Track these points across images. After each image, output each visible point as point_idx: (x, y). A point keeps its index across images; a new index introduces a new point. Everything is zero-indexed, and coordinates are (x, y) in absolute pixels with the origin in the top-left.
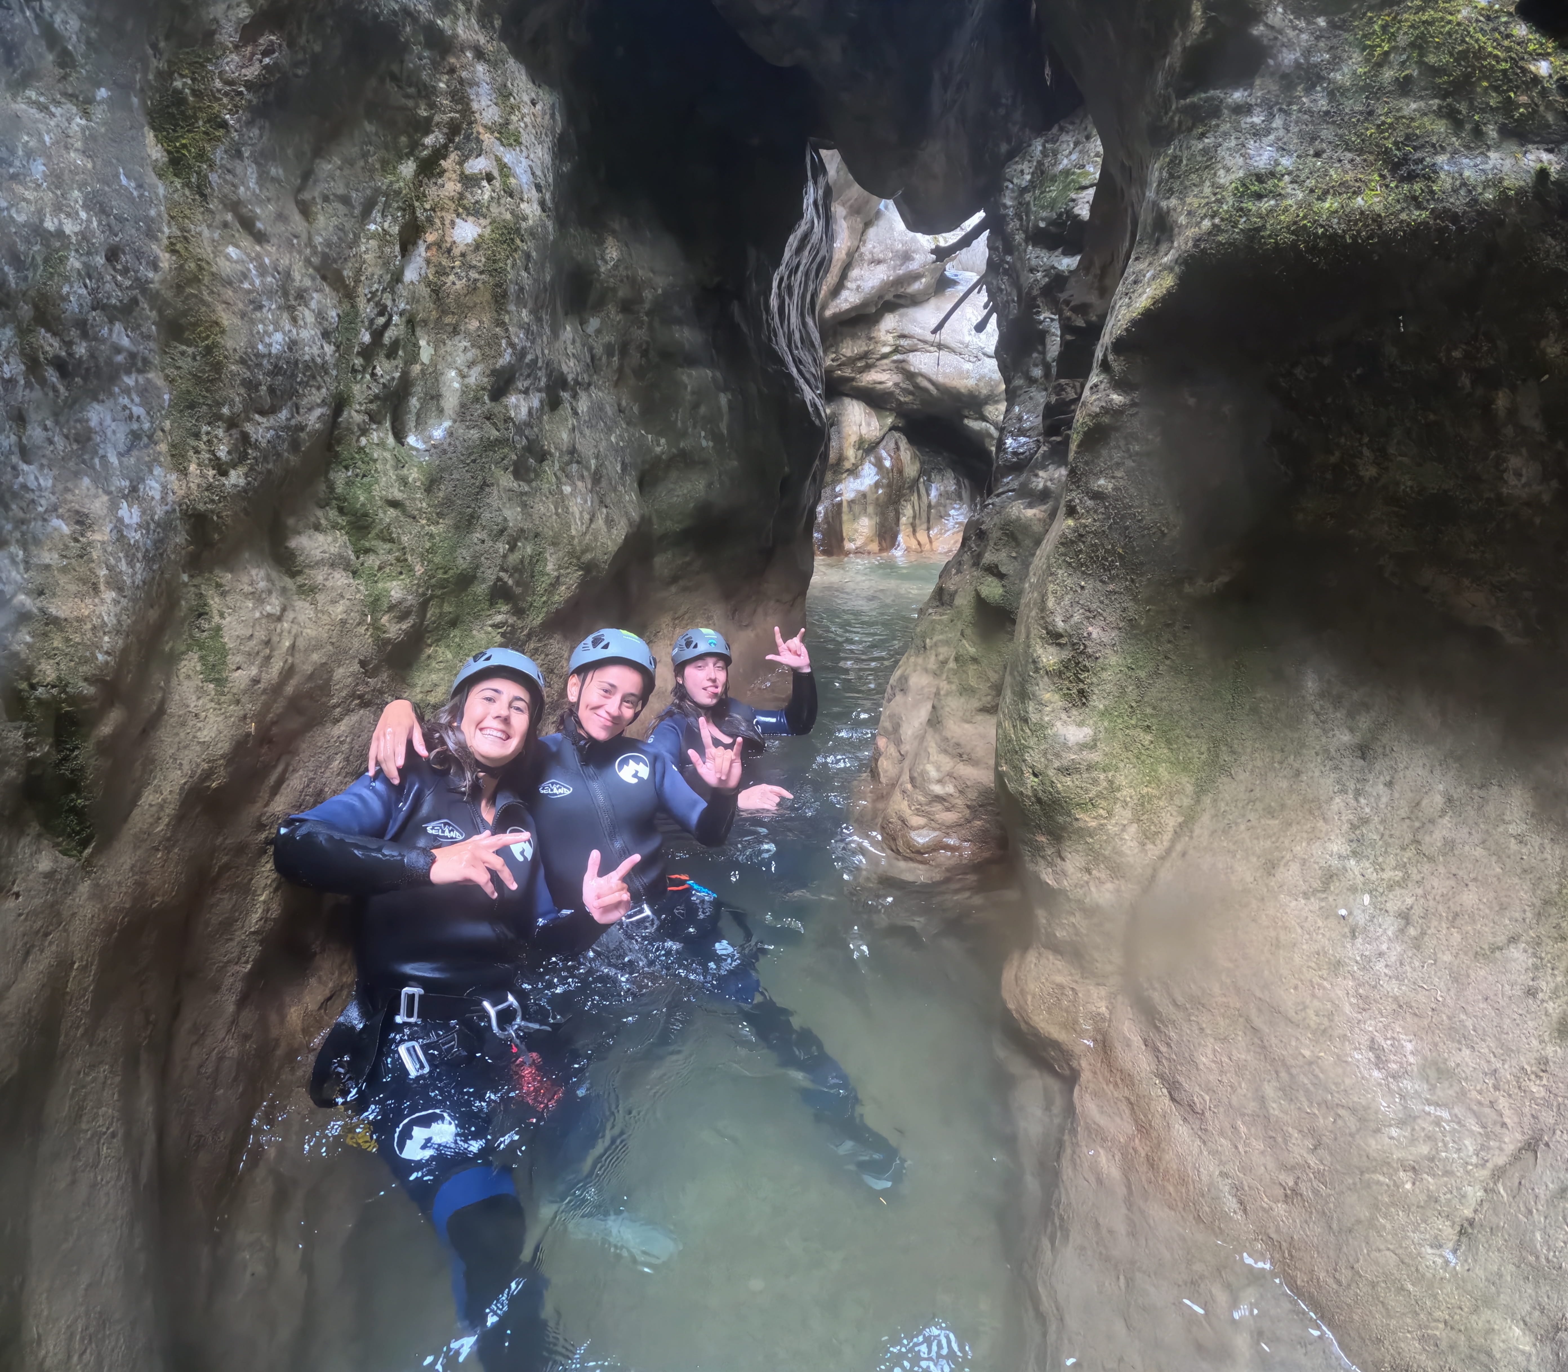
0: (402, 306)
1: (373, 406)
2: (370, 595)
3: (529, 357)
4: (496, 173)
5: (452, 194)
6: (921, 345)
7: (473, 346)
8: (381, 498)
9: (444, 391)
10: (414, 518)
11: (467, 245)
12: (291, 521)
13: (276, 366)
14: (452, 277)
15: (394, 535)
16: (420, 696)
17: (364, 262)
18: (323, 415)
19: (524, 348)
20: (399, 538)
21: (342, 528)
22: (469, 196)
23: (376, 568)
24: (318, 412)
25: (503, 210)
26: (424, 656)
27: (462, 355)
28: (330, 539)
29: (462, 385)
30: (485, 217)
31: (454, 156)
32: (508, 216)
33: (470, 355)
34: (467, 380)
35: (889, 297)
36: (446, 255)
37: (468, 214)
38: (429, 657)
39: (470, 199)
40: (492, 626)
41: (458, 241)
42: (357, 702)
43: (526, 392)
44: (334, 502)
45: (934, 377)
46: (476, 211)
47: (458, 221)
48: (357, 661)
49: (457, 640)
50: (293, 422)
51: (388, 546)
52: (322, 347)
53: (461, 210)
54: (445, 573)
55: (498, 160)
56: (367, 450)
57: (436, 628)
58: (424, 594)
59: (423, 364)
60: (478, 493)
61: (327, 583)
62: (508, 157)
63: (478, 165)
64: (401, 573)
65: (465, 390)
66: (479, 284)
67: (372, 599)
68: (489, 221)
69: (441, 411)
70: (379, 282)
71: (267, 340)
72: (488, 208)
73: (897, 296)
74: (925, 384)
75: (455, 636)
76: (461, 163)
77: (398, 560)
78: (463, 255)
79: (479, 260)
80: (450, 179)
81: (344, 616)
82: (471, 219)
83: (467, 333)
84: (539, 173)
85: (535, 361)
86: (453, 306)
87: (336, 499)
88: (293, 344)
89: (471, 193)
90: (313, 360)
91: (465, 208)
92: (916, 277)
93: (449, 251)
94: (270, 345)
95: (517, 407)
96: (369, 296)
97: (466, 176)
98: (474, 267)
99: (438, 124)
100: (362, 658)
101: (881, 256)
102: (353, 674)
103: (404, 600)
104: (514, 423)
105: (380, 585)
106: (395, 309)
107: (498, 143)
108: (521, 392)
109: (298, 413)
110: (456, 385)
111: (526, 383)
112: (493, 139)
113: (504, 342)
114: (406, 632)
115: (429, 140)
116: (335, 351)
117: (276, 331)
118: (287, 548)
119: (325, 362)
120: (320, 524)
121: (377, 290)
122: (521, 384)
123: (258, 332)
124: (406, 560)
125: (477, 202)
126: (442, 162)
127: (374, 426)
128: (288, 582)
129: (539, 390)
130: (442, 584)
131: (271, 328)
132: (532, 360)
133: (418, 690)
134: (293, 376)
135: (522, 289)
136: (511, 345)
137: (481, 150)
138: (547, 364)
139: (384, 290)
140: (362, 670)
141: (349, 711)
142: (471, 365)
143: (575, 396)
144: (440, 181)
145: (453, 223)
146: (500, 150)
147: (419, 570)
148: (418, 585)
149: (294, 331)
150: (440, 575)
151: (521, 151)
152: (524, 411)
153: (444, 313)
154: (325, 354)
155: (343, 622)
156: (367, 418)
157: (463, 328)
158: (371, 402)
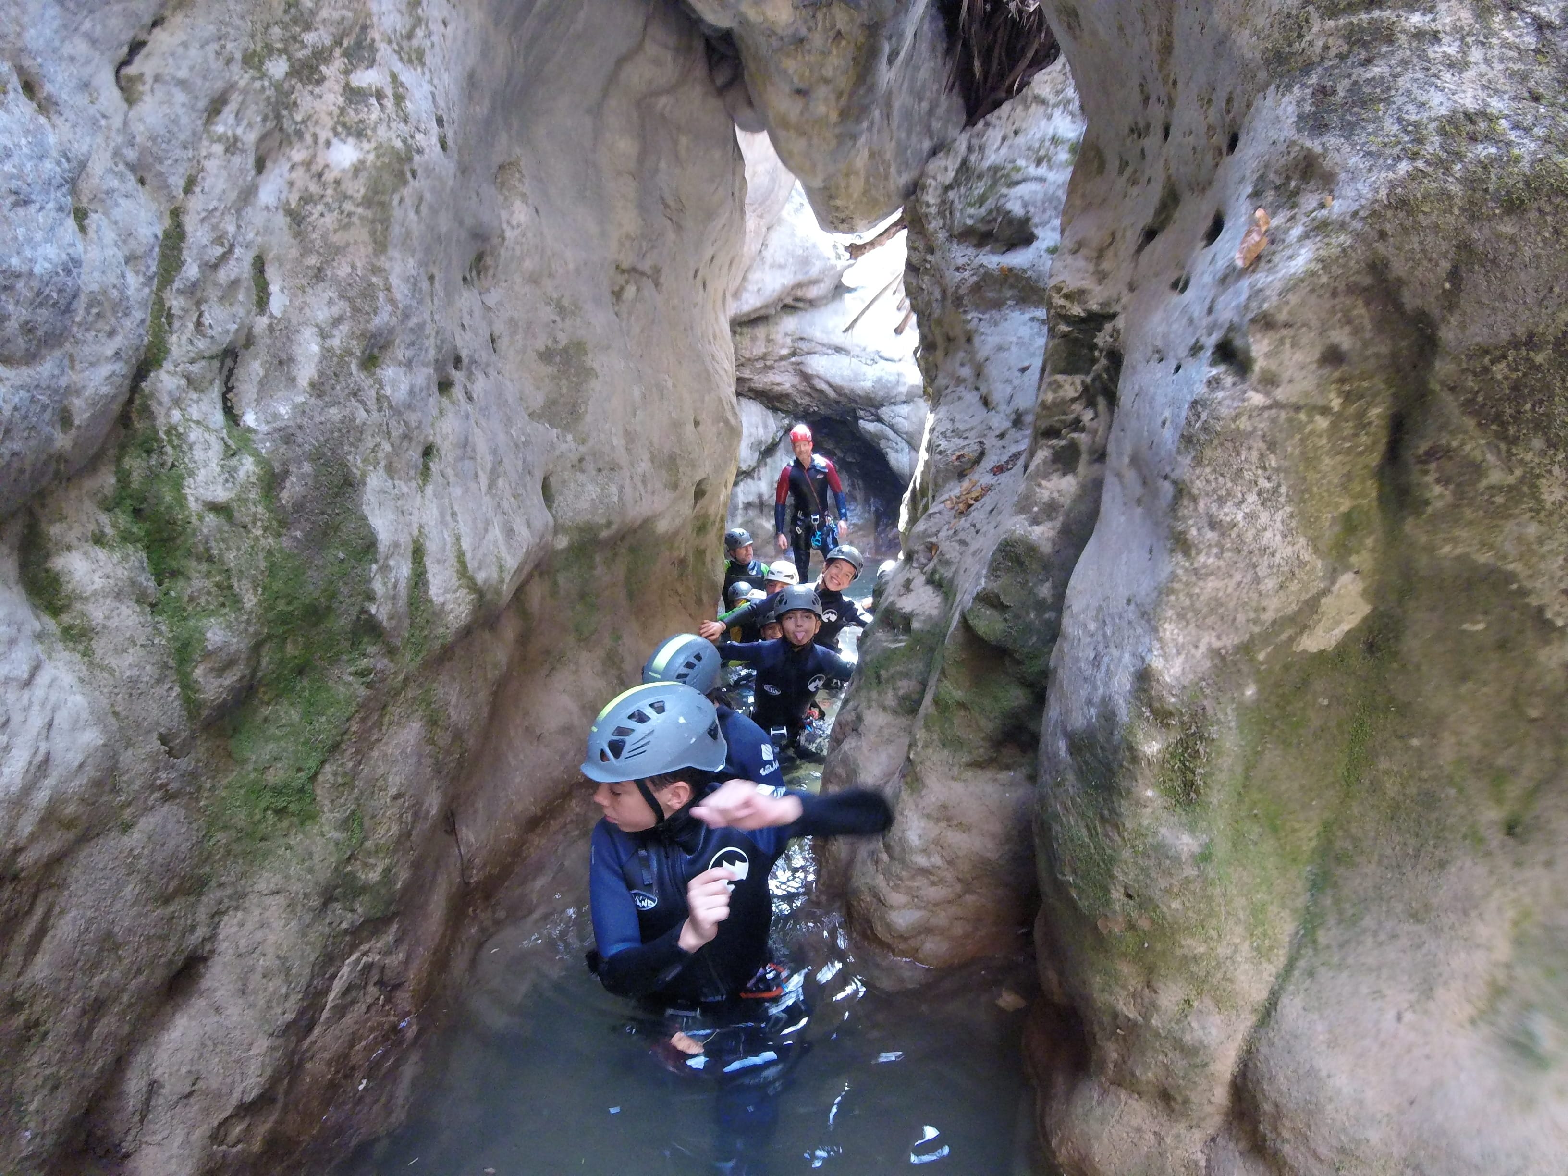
0: (251, 236)
1: (195, 368)
2: (175, 639)
3: (413, 321)
4: (389, 92)
5: (332, 108)
6: (819, 348)
7: (341, 297)
8: (197, 499)
9: (298, 351)
10: (245, 527)
11: (344, 171)
12: (55, 530)
13: (39, 293)
14: (320, 207)
15: (215, 552)
16: (252, 776)
17: (202, 170)
18: (113, 374)
19: (408, 307)
20: (221, 555)
21: (139, 540)
22: (352, 113)
23: (186, 599)
24: (105, 370)
25: (394, 137)
26: (259, 719)
27: (325, 309)
28: (117, 556)
29: (323, 347)
30: (369, 141)
31: (338, 63)
32: (399, 144)
33: (336, 311)
34: (329, 342)
35: (789, 301)
36: (315, 179)
37: (349, 134)
38: (266, 720)
39: (352, 116)
40: (356, 674)
41: (332, 165)
42: (157, 795)
43: (409, 364)
44: (129, 502)
45: (832, 381)
46: (359, 132)
47: (335, 141)
48: (155, 735)
49: (307, 694)
50: (63, 382)
51: (204, 567)
52: (123, 276)
53: (340, 129)
54: (289, 603)
55: (394, 77)
56: (181, 430)
57: (277, 678)
58: (257, 633)
59: (272, 316)
60: (337, 495)
61: (108, 623)
62: (407, 76)
63: (366, 78)
64: (223, 605)
65: (327, 353)
66: (355, 219)
67: (178, 644)
68: (373, 145)
69: (292, 380)
70: (220, 200)
71: (28, 253)
72: (374, 130)
73: (797, 299)
74: (823, 386)
75: (303, 689)
76: (347, 72)
77: (218, 586)
78: (337, 182)
79: (357, 189)
80: (330, 91)
81: (135, 672)
82: (351, 140)
83: (336, 280)
84: (442, 103)
85: (421, 326)
86: (318, 243)
87: (131, 497)
88: (71, 265)
89: (356, 110)
90: (104, 292)
91: (344, 125)
92: (814, 282)
93: (320, 175)
94: (33, 261)
95: (394, 383)
96: (204, 214)
97: (352, 90)
98: (351, 197)
99: (324, 21)
100: (162, 730)
101: (782, 261)
102: (149, 756)
103: (227, 644)
104: (389, 402)
105: (192, 623)
106: (241, 239)
107: (396, 57)
108: (400, 364)
109: (72, 368)
110: (315, 348)
111: (409, 353)
112: (389, 51)
113: (381, 296)
114: (231, 689)
115: (309, 38)
116: (144, 285)
117: (47, 240)
118: (47, 571)
119: (124, 298)
120: (103, 534)
121: (215, 209)
122: (400, 352)
123: (15, 238)
124: (230, 587)
125: (361, 121)
126: (323, 68)
127: (195, 396)
128: (51, 624)
129: (426, 365)
130: (284, 619)
131: (39, 236)
132: (418, 325)
133: (250, 767)
134: (68, 310)
135: (408, 234)
136: (392, 301)
137: (374, 60)
138: (437, 333)
139: (227, 209)
140: (164, 748)
141: (146, 809)
142: (337, 321)
143: (470, 376)
144: (317, 90)
145: (328, 144)
146: (398, 67)
147: (250, 600)
148: (248, 622)
149: (80, 247)
150: (281, 605)
151: (423, 73)
152: (404, 388)
153: (306, 251)
154: (125, 286)
155: (133, 682)
156: (183, 382)
157: (329, 273)
158: (192, 362)
